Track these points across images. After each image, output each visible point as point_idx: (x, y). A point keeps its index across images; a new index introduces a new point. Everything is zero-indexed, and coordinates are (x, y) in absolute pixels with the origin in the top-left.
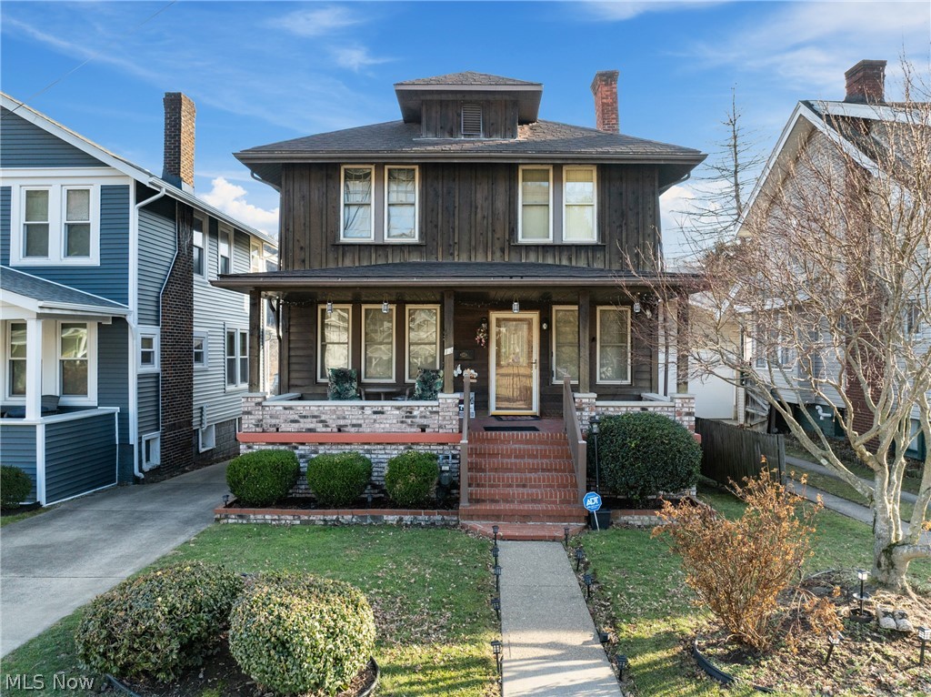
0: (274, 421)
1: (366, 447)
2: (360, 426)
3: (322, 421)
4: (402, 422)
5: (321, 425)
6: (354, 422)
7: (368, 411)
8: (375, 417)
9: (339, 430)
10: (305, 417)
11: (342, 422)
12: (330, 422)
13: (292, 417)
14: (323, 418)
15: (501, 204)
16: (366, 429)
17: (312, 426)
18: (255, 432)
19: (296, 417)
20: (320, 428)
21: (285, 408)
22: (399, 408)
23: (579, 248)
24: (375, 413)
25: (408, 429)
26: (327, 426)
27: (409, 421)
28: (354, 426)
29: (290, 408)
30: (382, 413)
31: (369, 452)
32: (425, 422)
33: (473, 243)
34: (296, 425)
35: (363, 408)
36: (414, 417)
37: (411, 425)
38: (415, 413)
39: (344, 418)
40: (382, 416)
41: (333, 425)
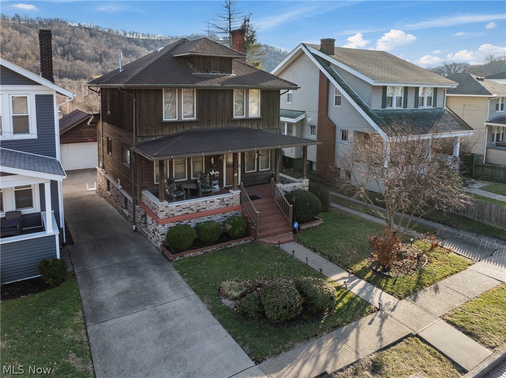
0: (172, 213)
1: (209, 216)
2: (205, 208)
3: (191, 209)
4: (220, 204)
5: (191, 211)
6: (203, 207)
7: (208, 202)
8: (211, 204)
9: (197, 211)
10: (184, 209)
11: (199, 208)
12: (194, 209)
13: (179, 210)
14: (191, 208)
15: (227, 103)
16: (207, 209)
17: (187, 212)
18: (166, 218)
19: (181, 209)
20: (190, 212)
21: (176, 206)
22: (219, 199)
23: (254, 120)
24: (211, 202)
25: (223, 207)
26: (193, 211)
27: (223, 203)
28: (203, 209)
29: (179, 206)
30: (213, 202)
31: (210, 218)
32: (228, 203)
33: (218, 119)
34: (181, 212)
35: (206, 201)
36: (225, 201)
37: (223, 205)
38: (225, 200)
39: (200, 206)
40: (214, 203)
41: (195, 210)
